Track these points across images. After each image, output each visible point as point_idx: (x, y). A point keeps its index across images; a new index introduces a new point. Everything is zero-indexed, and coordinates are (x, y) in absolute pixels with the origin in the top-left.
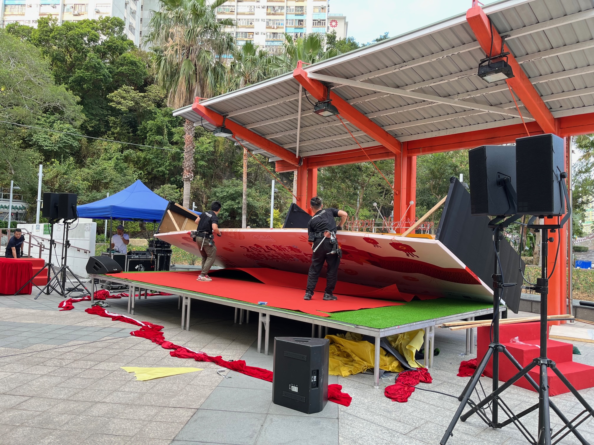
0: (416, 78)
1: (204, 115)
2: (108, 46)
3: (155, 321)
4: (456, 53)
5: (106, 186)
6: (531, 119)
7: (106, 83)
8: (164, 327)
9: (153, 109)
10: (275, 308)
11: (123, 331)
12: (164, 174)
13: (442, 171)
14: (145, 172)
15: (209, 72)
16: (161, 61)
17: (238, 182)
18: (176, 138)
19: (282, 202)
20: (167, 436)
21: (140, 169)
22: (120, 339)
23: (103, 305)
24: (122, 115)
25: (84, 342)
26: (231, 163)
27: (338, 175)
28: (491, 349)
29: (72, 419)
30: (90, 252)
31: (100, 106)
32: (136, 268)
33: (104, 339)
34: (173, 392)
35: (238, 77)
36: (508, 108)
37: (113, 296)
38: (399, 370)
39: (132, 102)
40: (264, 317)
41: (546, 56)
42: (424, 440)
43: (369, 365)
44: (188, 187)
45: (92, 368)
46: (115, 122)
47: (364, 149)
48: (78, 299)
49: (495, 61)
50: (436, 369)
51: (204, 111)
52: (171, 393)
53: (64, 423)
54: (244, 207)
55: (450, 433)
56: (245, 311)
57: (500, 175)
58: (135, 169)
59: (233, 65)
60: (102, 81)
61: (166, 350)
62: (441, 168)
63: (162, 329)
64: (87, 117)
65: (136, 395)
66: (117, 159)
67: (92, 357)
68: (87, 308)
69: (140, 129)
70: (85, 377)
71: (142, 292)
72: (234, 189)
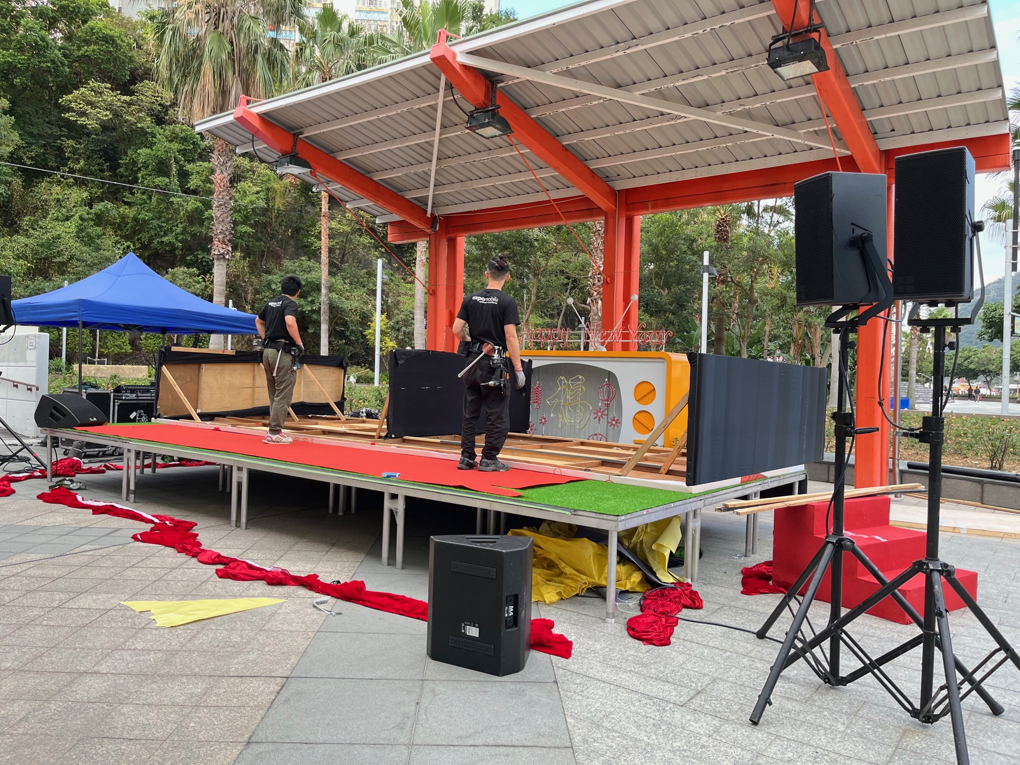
0: (653, 71)
1: (258, 130)
2: (61, 7)
3: (178, 514)
4: (728, 24)
5: (62, 269)
6: (843, 151)
7: (58, 76)
8: (196, 525)
9: (148, 127)
10: (415, 482)
11: (117, 534)
12: (173, 249)
13: (671, 246)
14: (137, 244)
15: (259, 58)
16: (164, 33)
17: (311, 264)
18: (194, 182)
19: (390, 301)
20: (234, 734)
21: (127, 238)
22: (112, 549)
23: (71, 486)
24: (89, 137)
25: (42, 556)
26: (297, 230)
27: (493, 253)
28: (830, 547)
29: (35, 710)
30: (37, 389)
31: (47, 120)
32: (132, 416)
33: (82, 549)
34: (233, 646)
35: (310, 71)
36: (805, 131)
37: (90, 468)
38: (643, 587)
39: (108, 113)
40: (395, 501)
41: (881, 35)
42: (719, 715)
43: (591, 580)
44: (221, 271)
45: (66, 605)
46: (76, 150)
47: (554, 200)
48: (21, 475)
49: (798, 39)
50: (704, 584)
51: (257, 123)
52: (229, 649)
53: (18, 719)
54: (324, 309)
55: (767, 700)
56: (348, 489)
57: (855, 228)
58: (117, 238)
59: (301, 48)
60: (50, 72)
61: (208, 566)
62: (669, 243)
63: (194, 528)
64: (22, 139)
65: (160, 655)
66: (81, 218)
67: (62, 584)
68: (40, 492)
69: (125, 164)
70: (52, 623)
71: (147, 462)
72: (304, 278)
